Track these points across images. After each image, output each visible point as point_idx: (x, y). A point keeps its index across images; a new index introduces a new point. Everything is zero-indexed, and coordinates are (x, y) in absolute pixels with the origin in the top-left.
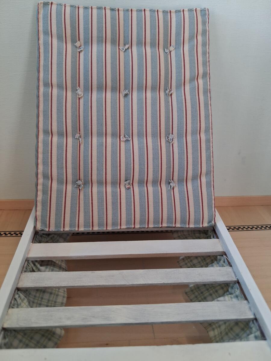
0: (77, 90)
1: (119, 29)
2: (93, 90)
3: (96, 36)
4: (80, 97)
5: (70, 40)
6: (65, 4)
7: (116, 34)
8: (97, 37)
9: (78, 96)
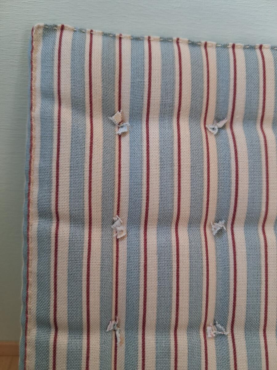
0: (113, 222)
1: (208, 86)
2: (149, 223)
3: (159, 102)
4: (119, 237)
5: (101, 109)
6: (92, 31)
7: (202, 98)
8: (161, 105)
9: (115, 235)
